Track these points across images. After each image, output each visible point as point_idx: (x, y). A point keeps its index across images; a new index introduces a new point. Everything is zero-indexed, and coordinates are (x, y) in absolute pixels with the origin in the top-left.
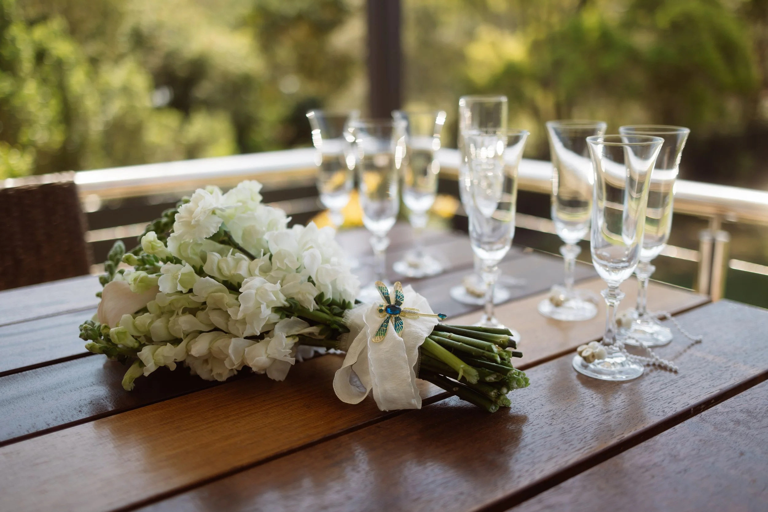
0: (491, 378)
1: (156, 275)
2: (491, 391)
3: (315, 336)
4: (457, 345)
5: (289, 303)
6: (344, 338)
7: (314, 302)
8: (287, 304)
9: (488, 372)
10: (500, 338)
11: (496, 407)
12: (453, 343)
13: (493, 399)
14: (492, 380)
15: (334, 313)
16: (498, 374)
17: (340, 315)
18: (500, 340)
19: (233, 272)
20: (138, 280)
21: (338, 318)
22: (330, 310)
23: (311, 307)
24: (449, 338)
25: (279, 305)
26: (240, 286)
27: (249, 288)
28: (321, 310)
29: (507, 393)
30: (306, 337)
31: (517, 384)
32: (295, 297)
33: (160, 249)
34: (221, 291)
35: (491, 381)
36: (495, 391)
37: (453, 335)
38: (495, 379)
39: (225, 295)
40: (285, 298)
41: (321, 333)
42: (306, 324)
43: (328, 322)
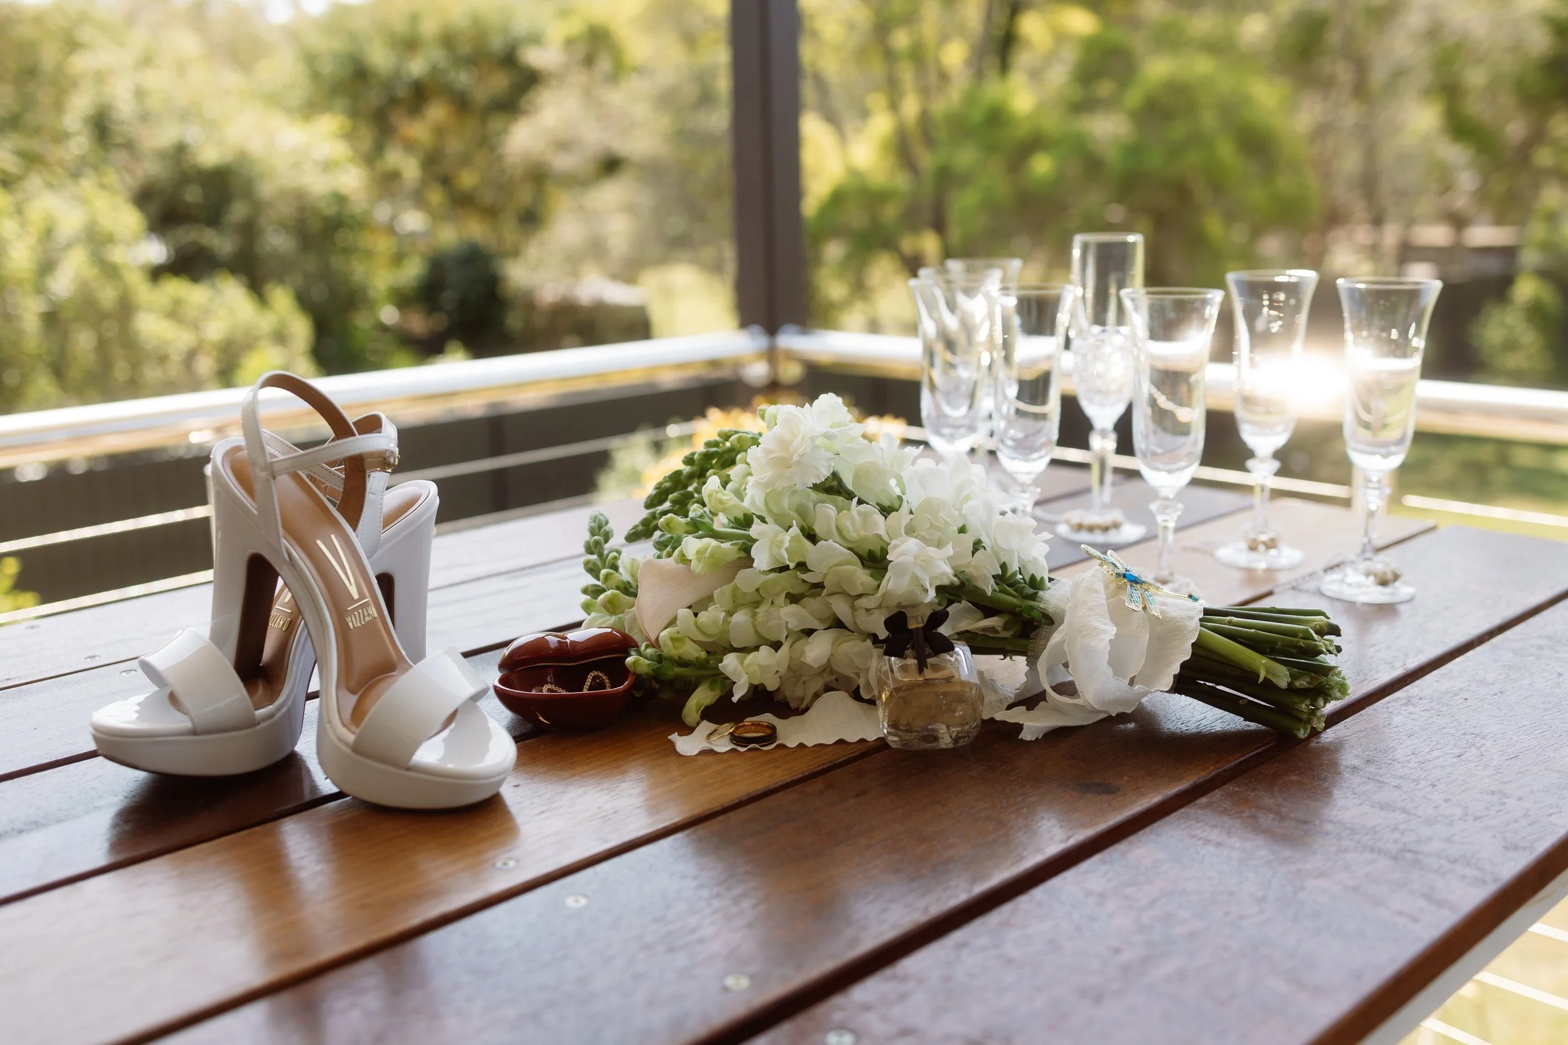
0: (1302, 683)
1: (731, 544)
2: (1302, 703)
3: (997, 632)
4: (1247, 632)
5: (959, 578)
6: (1044, 633)
7: (992, 581)
8: (956, 581)
9: (1298, 672)
10: (1314, 621)
11: (1305, 729)
12: (1241, 631)
13: (1305, 717)
14: (1304, 685)
15: (1024, 594)
16: (1313, 675)
17: (1033, 597)
18: (1315, 623)
19: (863, 533)
20: (708, 552)
21: (1032, 603)
22: (1016, 591)
23: (988, 588)
24: (1230, 623)
25: (946, 582)
26: (885, 552)
27: (903, 554)
28: (1003, 591)
29: (1324, 707)
30: (977, 634)
31: (1339, 691)
32: (966, 570)
33: (731, 503)
34: (848, 563)
35: (1303, 687)
36: (1308, 702)
37: (1235, 619)
38: (1309, 683)
39: (858, 569)
40: (953, 573)
41: (1006, 627)
42: (980, 614)
43: (1017, 609)
